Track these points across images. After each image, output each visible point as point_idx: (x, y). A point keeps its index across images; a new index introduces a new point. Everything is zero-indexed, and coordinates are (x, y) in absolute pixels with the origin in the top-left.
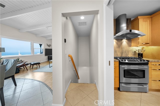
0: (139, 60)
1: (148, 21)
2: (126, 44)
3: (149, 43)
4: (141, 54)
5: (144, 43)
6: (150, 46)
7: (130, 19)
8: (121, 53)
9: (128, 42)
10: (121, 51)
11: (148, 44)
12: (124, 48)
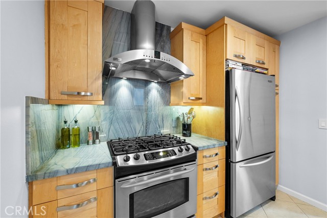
0: (176, 149)
1: (201, 41)
2: (159, 97)
3: (201, 99)
4: (187, 125)
5: (194, 98)
6: (203, 104)
7: (169, 28)
8: (145, 125)
9: (163, 91)
10: (144, 118)
11: (201, 101)
12: (153, 109)
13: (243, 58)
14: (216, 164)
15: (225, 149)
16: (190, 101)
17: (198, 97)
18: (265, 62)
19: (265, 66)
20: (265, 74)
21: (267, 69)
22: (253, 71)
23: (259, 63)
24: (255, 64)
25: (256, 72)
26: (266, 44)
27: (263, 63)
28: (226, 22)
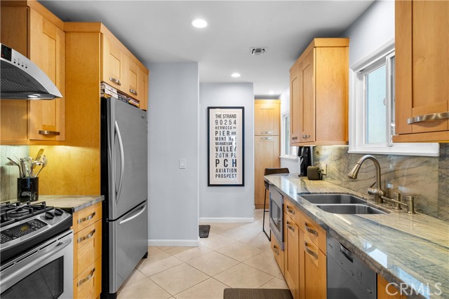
0: (43, 218)
1: (58, 39)
13: (119, 84)
14: (92, 229)
15: (101, 206)
16: (41, 137)
17: (52, 130)
18: (137, 93)
19: (137, 98)
20: (137, 107)
21: (138, 102)
22: (127, 101)
23: (132, 93)
24: (129, 93)
25: (129, 103)
26: (138, 70)
27: (136, 94)
28: (101, 31)
